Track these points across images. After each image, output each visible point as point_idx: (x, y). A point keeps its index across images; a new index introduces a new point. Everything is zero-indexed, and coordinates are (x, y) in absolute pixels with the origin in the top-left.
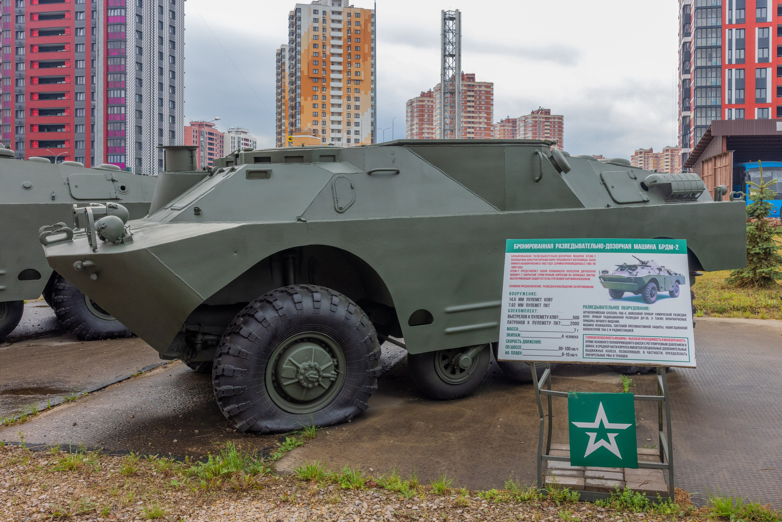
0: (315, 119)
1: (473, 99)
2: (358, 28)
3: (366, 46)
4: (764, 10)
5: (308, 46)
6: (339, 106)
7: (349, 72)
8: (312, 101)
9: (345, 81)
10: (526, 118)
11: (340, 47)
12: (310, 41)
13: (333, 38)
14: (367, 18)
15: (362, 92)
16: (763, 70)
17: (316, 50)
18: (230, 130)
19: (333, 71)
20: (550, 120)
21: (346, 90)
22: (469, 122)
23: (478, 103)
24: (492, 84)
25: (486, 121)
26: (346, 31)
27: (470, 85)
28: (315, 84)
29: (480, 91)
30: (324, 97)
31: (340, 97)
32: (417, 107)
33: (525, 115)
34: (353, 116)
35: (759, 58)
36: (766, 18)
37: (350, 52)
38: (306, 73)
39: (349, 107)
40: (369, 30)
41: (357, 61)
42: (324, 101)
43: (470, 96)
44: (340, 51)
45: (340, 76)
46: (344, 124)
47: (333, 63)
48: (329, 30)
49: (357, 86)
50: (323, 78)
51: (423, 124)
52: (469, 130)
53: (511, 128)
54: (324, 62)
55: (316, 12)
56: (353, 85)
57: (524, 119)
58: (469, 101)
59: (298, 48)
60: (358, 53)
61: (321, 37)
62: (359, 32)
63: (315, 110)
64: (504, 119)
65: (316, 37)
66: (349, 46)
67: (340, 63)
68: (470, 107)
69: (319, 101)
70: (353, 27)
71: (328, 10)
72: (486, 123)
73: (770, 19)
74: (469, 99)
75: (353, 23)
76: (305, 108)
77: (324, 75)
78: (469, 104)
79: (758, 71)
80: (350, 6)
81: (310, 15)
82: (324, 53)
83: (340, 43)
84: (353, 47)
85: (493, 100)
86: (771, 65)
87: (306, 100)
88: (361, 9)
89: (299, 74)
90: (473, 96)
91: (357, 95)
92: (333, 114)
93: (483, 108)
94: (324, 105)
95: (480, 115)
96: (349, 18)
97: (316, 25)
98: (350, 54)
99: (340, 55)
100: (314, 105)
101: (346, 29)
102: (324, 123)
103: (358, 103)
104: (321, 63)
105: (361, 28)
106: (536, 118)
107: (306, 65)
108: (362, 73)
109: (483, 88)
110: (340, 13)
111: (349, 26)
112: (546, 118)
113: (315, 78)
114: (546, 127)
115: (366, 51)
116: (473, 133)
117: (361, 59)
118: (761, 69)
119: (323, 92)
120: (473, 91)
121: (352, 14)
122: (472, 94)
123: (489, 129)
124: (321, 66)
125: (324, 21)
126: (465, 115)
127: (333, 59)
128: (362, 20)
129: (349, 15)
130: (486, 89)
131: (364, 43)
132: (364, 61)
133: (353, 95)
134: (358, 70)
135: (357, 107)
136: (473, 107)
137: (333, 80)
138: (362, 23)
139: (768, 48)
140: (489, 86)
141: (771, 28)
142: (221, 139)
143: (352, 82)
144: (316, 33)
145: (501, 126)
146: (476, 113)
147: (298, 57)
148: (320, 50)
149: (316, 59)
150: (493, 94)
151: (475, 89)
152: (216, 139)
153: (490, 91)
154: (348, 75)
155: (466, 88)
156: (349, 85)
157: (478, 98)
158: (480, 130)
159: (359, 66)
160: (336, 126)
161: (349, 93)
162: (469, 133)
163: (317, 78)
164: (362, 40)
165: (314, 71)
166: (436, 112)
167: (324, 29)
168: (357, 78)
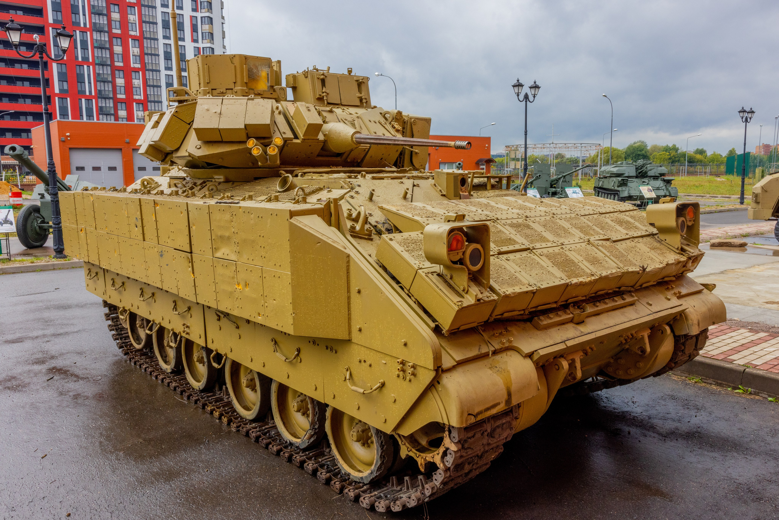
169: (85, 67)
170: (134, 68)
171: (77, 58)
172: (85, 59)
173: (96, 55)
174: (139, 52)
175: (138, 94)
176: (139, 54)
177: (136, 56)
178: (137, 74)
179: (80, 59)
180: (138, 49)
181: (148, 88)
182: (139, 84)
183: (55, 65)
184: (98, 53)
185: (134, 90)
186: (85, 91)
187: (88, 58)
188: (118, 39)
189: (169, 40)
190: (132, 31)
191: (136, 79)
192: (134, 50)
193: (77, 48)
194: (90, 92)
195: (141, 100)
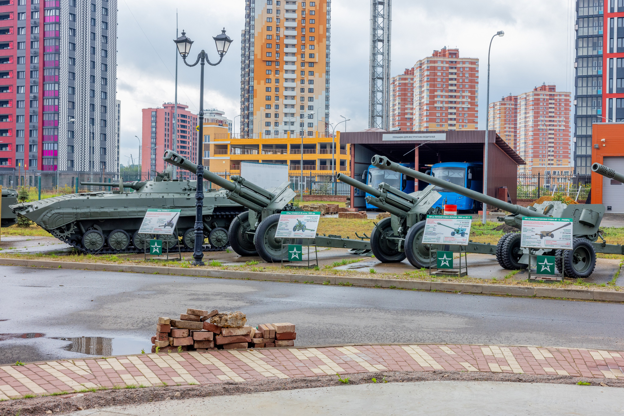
0: (268, 102)
1: (455, 76)
2: (313, 9)
3: (321, 27)
5: (262, 28)
6: (293, 89)
7: (303, 55)
9: (299, 64)
10: (528, 96)
11: (294, 28)
12: (264, 24)
13: (287, 19)
15: (316, 74)
17: (269, 33)
19: (287, 54)
20: (555, 98)
21: (300, 73)
22: (451, 102)
23: (461, 81)
24: (478, 60)
25: (469, 100)
26: (301, 13)
27: (452, 62)
28: (269, 68)
29: (464, 68)
30: (277, 81)
31: (293, 80)
32: (399, 86)
33: (527, 92)
34: (306, 99)
37: (304, 33)
38: (259, 57)
39: (302, 90)
40: (325, 11)
41: (312, 43)
42: (278, 84)
43: (452, 74)
44: (294, 33)
45: (294, 59)
46: (297, 107)
47: (287, 46)
48: (283, 12)
49: (311, 69)
50: (277, 62)
51: (405, 104)
52: (450, 111)
53: (513, 107)
54: (277, 44)
56: (307, 68)
57: (525, 96)
58: (451, 79)
59: (252, 31)
60: (312, 34)
61: (275, 20)
62: (313, 13)
63: (268, 94)
64: (505, 97)
65: (269, 20)
66: (304, 28)
67: (294, 46)
68: (452, 85)
69: (273, 85)
72: (469, 103)
74: (450, 76)
75: (308, 4)
76: (258, 92)
77: (278, 58)
78: (450, 82)
82: (278, 36)
83: (294, 24)
84: (307, 29)
85: (478, 77)
87: (259, 83)
89: (252, 57)
91: (311, 78)
92: (286, 97)
93: (467, 86)
94: (277, 89)
95: (464, 94)
97: (270, 7)
98: (304, 36)
99: (294, 37)
100: (268, 89)
101: (301, 10)
102: (277, 107)
103: (311, 86)
104: (274, 45)
105: (316, 8)
106: (538, 95)
107: (260, 48)
108: (317, 55)
111: (304, 7)
112: (551, 95)
113: (269, 61)
114: (550, 106)
115: (321, 32)
116: (455, 114)
117: (316, 41)
119: (277, 76)
120: (456, 68)
122: (454, 71)
123: (473, 110)
124: (274, 49)
125: (278, 2)
126: (447, 94)
127: (286, 41)
130: (470, 66)
131: (319, 25)
132: (318, 43)
133: (307, 77)
134: (312, 52)
135: (311, 91)
136: (455, 85)
137: (287, 63)
138: (317, 3)
140: (474, 62)
143: (307, 65)
144: (269, 16)
145: (502, 104)
146: (459, 92)
147: (252, 40)
148: (274, 32)
149: (269, 42)
150: (478, 71)
151: (458, 66)
152: (189, 122)
153: (475, 68)
154: (302, 57)
155: (447, 65)
156: (303, 68)
157: (461, 75)
158: (463, 111)
159: (313, 48)
160: (289, 110)
161: (303, 76)
162: (451, 114)
163: (271, 61)
164: (317, 21)
165: (268, 54)
166: (416, 91)
167: (278, 11)
168: (312, 60)
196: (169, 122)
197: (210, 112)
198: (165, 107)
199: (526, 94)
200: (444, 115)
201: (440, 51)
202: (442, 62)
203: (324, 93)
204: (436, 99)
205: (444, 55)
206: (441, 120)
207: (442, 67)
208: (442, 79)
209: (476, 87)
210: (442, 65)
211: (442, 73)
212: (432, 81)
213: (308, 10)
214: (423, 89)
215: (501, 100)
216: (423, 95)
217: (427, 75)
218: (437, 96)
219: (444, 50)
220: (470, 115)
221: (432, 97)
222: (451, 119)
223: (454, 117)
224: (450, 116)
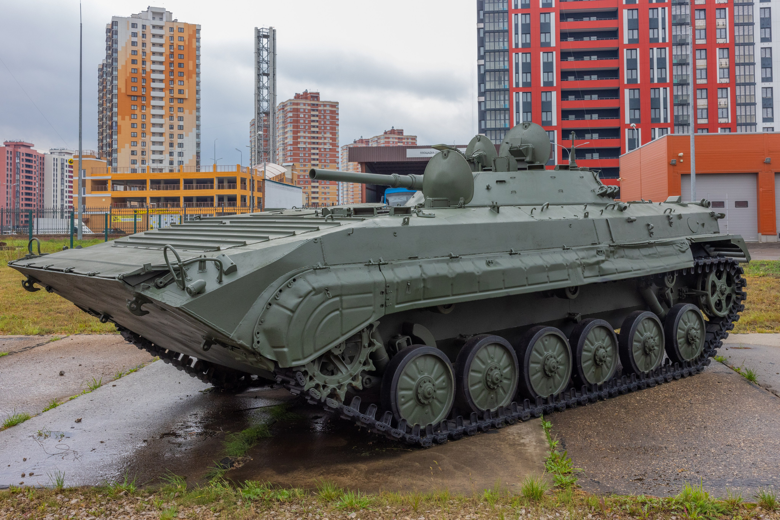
0: (134, 139)
1: (317, 119)
2: (182, 43)
3: (191, 63)
4: (548, 35)
5: (126, 61)
6: (161, 125)
7: (171, 90)
8: (130, 120)
9: (167, 99)
10: (379, 139)
11: (161, 63)
12: (128, 56)
13: (154, 53)
14: (191, 33)
15: (186, 111)
16: (548, 94)
17: (134, 66)
18: (52, 151)
19: (154, 89)
20: (403, 141)
21: (168, 109)
22: (314, 143)
23: (322, 123)
24: (338, 103)
25: (331, 141)
26: (168, 47)
27: (314, 105)
28: (134, 103)
29: (325, 111)
30: (144, 117)
31: (161, 116)
33: (378, 135)
34: (176, 136)
35: (544, 82)
36: (550, 43)
37: (172, 68)
38: (123, 91)
39: (171, 127)
40: (194, 46)
41: (181, 78)
42: (144, 120)
43: (314, 116)
44: (162, 68)
45: (162, 94)
46: (166, 145)
47: (154, 80)
48: (149, 45)
49: (180, 105)
50: (143, 96)
52: (313, 151)
54: (144, 79)
55: (134, 25)
56: (176, 104)
57: (376, 139)
58: (314, 121)
59: (115, 64)
60: (181, 70)
61: (140, 53)
62: (182, 48)
63: (134, 130)
64: (357, 139)
65: (134, 52)
67: (161, 81)
68: (314, 127)
69: (139, 121)
70: (176, 42)
71: (149, 24)
72: (331, 144)
73: (553, 44)
74: (313, 118)
75: (176, 38)
76: (122, 128)
77: (144, 93)
78: (312, 124)
79: (544, 95)
80: (173, 20)
81: (128, 29)
82: (144, 70)
83: (162, 59)
84: (176, 64)
85: (338, 119)
86: (555, 89)
87: (123, 119)
88: (185, 23)
89: (115, 91)
90: (317, 116)
91: (180, 114)
92: (154, 134)
93: (328, 128)
94: (143, 125)
95: (325, 136)
96: (172, 33)
97: (135, 39)
98: (172, 72)
99: (161, 72)
100: (133, 125)
101: (168, 44)
102: (144, 144)
103: (181, 123)
104: (140, 80)
105: (185, 43)
106: (388, 138)
107: (124, 82)
108: (186, 92)
109: (328, 108)
110: (161, 27)
111: (172, 42)
112: (399, 138)
113: (134, 96)
115: (191, 68)
116: (317, 154)
117: (185, 77)
118: (546, 92)
119: (143, 111)
120: (317, 110)
121: (175, 29)
122: (316, 113)
123: (335, 150)
124: (140, 83)
125: (144, 35)
126: (309, 135)
127: (153, 76)
128: (185, 35)
129: (172, 29)
130: (331, 109)
131: (189, 60)
132: (188, 79)
133: (177, 114)
134: (181, 88)
135: (181, 128)
136: (317, 127)
137: (154, 98)
138: (186, 38)
139: (552, 72)
140: (335, 105)
141: (554, 53)
142: (42, 161)
143: (176, 101)
144: (134, 48)
146: (320, 133)
147: (115, 73)
148: (139, 66)
149: (134, 76)
150: (338, 114)
151: (320, 108)
152: (35, 161)
153: (335, 111)
154: (171, 93)
155: (309, 108)
156: (172, 104)
157: (322, 117)
158: (325, 151)
159: (182, 84)
160: (157, 148)
161: (172, 113)
162: (314, 154)
163: (137, 96)
164: (186, 56)
165: (133, 88)
166: (279, 132)
167: (144, 44)
168: (181, 96)
169: (661, 89)
170: (721, 84)
171: (652, 79)
172: (662, 80)
173: (675, 73)
174: (728, 63)
175: (724, 116)
176: (728, 66)
177: (723, 69)
178: (724, 91)
179: (656, 81)
180: (727, 60)
181: (738, 108)
182: (726, 103)
183: (627, 91)
184: (677, 71)
185: (720, 111)
186: (659, 119)
187: (665, 78)
188: (702, 51)
189: (770, 43)
190: (721, 38)
191: (722, 98)
192: (722, 61)
193: (653, 69)
194: (666, 119)
195: (728, 123)
196: (12, 162)
197: (59, 151)
198: (6, 145)
199: (377, 137)
200: (307, 155)
201: (302, 93)
202: (304, 104)
203: (194, 130)
204: (299, 140)
205: (306, 98)
206: (305, 160)
207: (304, 109)
208: (304, 121)
209: (337, 128)
210: (304, 107)
211: (304, 115)
212: (296, 122)
213: (177, 44)
214: (286, 130)
215: (353, 143)
216: (286, 136)
217: (290, 117)
218: (299, 137)
219: (306, 93)
220: (331, 156)
221: (295, 138)
222: (314, 159)
223: (317, 157)
224: (313, 157)
